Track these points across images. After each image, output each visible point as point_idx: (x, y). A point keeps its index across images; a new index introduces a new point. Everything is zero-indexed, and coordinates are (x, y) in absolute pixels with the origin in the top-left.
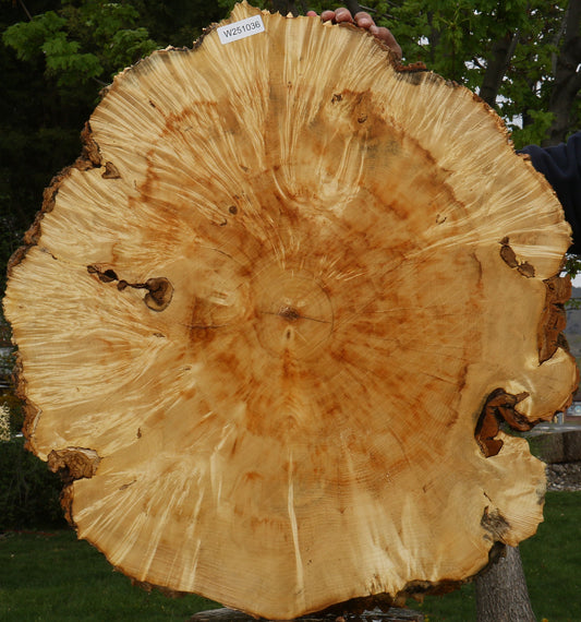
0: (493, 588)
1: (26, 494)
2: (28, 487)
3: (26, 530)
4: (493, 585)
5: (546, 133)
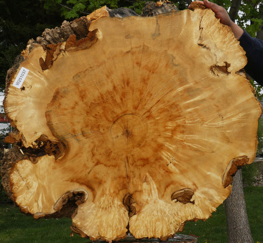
4: (235, 227)
5: (260, 28)
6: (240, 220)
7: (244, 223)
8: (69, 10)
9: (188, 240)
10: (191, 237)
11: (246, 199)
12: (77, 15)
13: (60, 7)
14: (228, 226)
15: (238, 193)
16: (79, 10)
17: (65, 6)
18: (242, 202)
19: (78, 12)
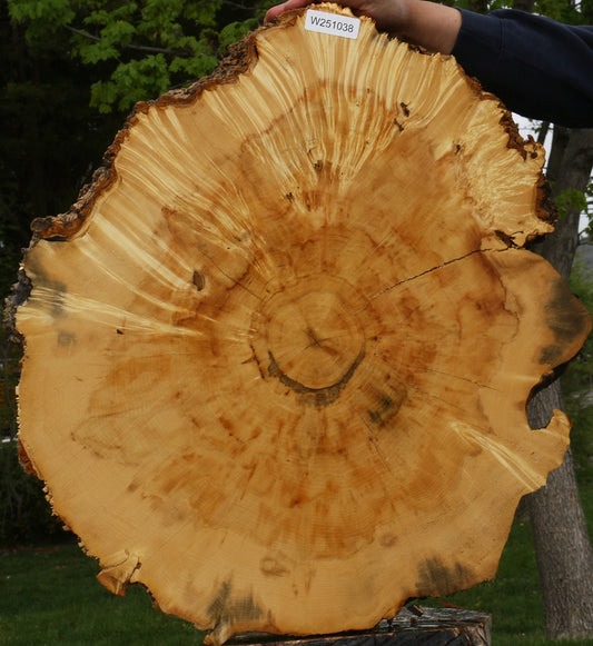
0: (561, 580)
1: (19, 507)
2: (20, 499)
3: (22, 548)
4: (560, 576)
6: (573, 559)
7: (583, 564)
8: (93, 43)
9: (468, 621)
10: (474, 615)
11: (584, 503)
12: (114, 53)
13: (69, 34)
14: (542, 575)
15: (563, 490)
16: (118, 39)
17: (82, 32)
18: (575, 511)
19: (117, 46)
